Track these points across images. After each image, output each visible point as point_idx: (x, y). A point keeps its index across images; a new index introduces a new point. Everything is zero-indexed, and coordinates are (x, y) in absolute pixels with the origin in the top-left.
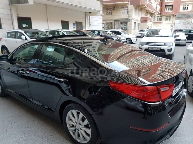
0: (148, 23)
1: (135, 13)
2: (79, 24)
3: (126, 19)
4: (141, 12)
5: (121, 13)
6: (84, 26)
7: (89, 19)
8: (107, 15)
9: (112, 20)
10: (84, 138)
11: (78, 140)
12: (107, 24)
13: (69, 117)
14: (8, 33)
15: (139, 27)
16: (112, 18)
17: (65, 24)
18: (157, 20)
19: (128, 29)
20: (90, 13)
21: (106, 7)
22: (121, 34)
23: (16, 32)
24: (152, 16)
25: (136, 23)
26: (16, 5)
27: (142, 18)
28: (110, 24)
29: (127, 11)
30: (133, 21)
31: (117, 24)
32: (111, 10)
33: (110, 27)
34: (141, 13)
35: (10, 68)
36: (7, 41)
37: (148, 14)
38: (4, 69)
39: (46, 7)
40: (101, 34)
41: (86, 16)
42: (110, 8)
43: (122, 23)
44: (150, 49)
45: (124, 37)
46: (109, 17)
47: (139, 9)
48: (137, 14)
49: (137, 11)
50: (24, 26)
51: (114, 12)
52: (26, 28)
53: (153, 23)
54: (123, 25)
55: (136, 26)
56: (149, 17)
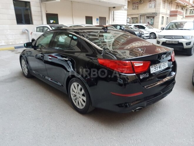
0: (177, 17)
1: (164, 7)
2: (102, 19)
3: (153, 14)
4: (170, 5)
5: (148, 7)
6: (107, 21)
7: (112, 14)
8: (133, 9)
9: (138, 14)
10: (82, 105)
11: (78, 107)
12: (132, 19)
13: (72, 89)
14: (37, 28)
15: (167, 22)
16: (138, 13)
17: (89, 20)
18: (190, 14)
19: (155, 23)
20: (114, 7)
21: (132, 1)
22: (145, 29)
23: (43, 27)
24: (183, 9)
25: (164, 17)
26: (45, 2)
27: (171, 12)
28: (135, 18)
29: (155, 5)
30: (160, 15)
31: (143, 19)
32: (137, 5)
33: (135, 21)
34: (170, 7)
35: (37, 55)
36: (36, 35)
37: (179, 7)
38: (33, 56)
39: (72, 3)
40: (122, 29)
41: (110, 11)
42: (136, 2)
43: (148, 17)
44: (167, 42)
45: (148, 31)
46: (136, 12)
47: (169, 2)
48: (165, 7)
49: (166, 4)
50: (52, 21)
51: (140, 6)
52: (53, 23)
53: (184, 16)
54: (150, 20)
55: (164, 20)
56: (180, 11)
